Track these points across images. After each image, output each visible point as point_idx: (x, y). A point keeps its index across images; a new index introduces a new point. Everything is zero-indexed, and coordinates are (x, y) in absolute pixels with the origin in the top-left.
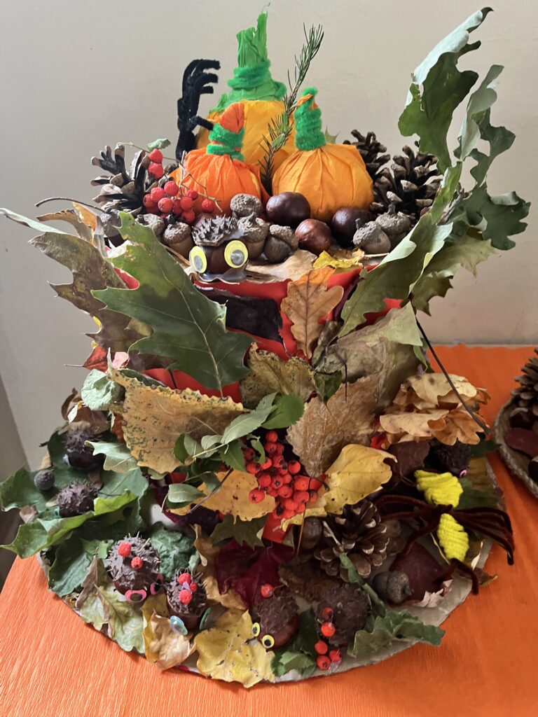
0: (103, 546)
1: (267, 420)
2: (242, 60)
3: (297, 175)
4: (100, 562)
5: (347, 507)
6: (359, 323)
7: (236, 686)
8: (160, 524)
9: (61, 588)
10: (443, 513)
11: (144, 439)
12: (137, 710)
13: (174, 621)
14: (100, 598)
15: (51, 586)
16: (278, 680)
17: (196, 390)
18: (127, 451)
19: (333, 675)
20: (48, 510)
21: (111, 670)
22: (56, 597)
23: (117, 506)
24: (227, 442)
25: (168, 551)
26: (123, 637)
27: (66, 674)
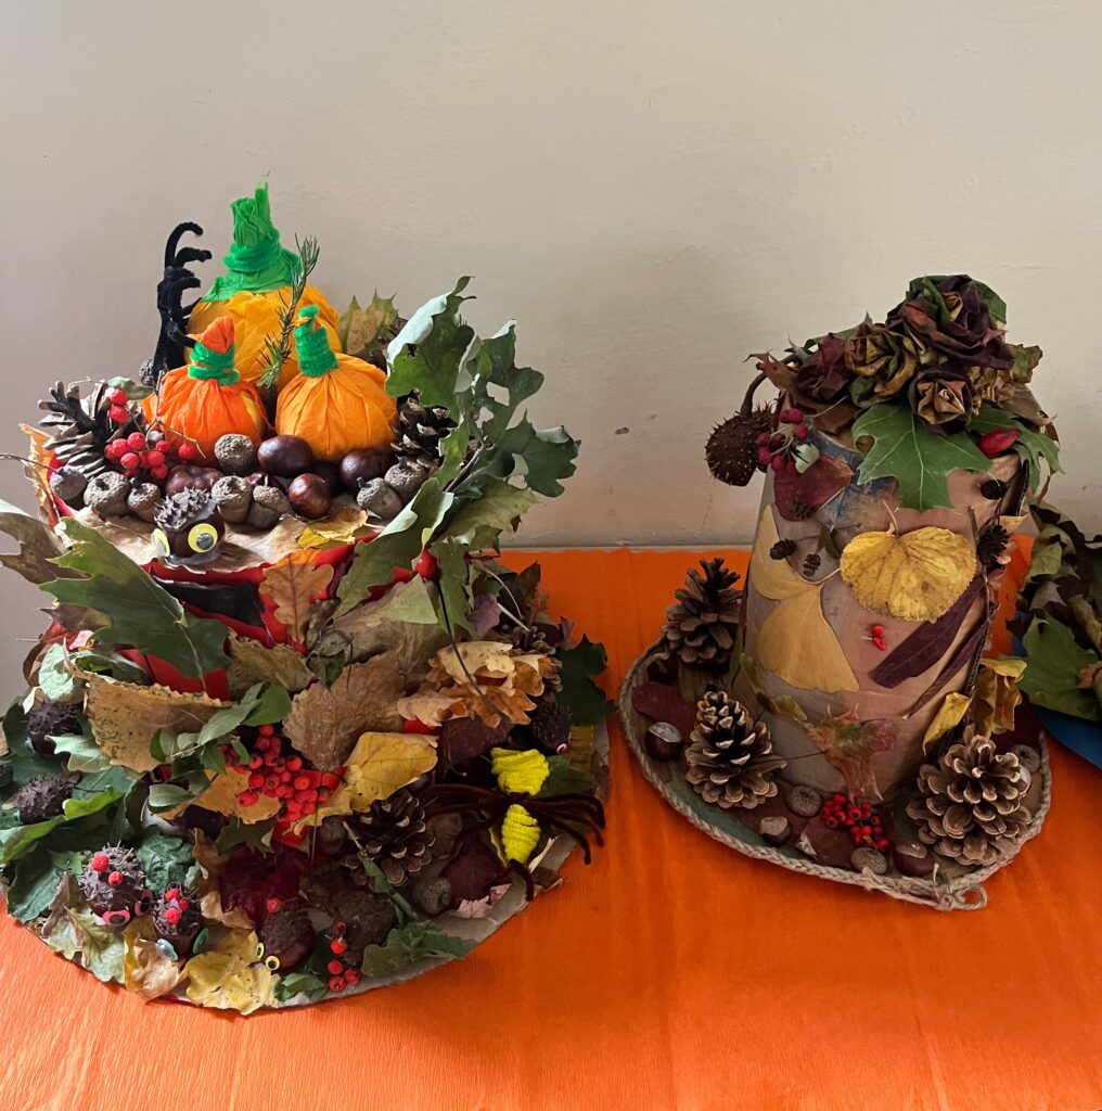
0: (80, 857)
1: (247, 718)
2: (240, 237)
3: (298, 410)
4: (72, 879)
5: (377, 802)
6: (362, 599)
7: (232, 1014)
8: (155, 827)
9: (24, 912)
10: (512, 803)
11: (117, 733)
12: (113, 1046)
13: (161, 944)
14: (72, 922)
15: (11, 910)
16: (281, 1005)
17: (165, 685)
18: (97, 747)
19: (348, 997)
20: (4, 814)
21: (84, 1004)
22: (18, 924)
23: (96, 806)
24: (203, 744)
25: (162, 862)
26: (101, 966)
27: (30, 1011)
